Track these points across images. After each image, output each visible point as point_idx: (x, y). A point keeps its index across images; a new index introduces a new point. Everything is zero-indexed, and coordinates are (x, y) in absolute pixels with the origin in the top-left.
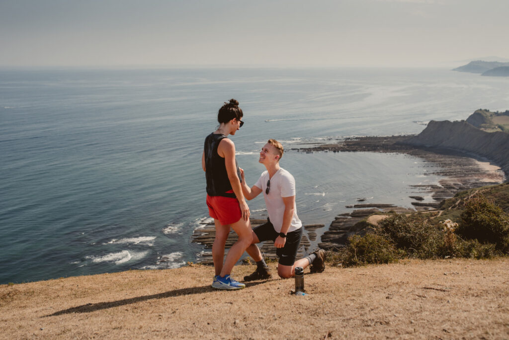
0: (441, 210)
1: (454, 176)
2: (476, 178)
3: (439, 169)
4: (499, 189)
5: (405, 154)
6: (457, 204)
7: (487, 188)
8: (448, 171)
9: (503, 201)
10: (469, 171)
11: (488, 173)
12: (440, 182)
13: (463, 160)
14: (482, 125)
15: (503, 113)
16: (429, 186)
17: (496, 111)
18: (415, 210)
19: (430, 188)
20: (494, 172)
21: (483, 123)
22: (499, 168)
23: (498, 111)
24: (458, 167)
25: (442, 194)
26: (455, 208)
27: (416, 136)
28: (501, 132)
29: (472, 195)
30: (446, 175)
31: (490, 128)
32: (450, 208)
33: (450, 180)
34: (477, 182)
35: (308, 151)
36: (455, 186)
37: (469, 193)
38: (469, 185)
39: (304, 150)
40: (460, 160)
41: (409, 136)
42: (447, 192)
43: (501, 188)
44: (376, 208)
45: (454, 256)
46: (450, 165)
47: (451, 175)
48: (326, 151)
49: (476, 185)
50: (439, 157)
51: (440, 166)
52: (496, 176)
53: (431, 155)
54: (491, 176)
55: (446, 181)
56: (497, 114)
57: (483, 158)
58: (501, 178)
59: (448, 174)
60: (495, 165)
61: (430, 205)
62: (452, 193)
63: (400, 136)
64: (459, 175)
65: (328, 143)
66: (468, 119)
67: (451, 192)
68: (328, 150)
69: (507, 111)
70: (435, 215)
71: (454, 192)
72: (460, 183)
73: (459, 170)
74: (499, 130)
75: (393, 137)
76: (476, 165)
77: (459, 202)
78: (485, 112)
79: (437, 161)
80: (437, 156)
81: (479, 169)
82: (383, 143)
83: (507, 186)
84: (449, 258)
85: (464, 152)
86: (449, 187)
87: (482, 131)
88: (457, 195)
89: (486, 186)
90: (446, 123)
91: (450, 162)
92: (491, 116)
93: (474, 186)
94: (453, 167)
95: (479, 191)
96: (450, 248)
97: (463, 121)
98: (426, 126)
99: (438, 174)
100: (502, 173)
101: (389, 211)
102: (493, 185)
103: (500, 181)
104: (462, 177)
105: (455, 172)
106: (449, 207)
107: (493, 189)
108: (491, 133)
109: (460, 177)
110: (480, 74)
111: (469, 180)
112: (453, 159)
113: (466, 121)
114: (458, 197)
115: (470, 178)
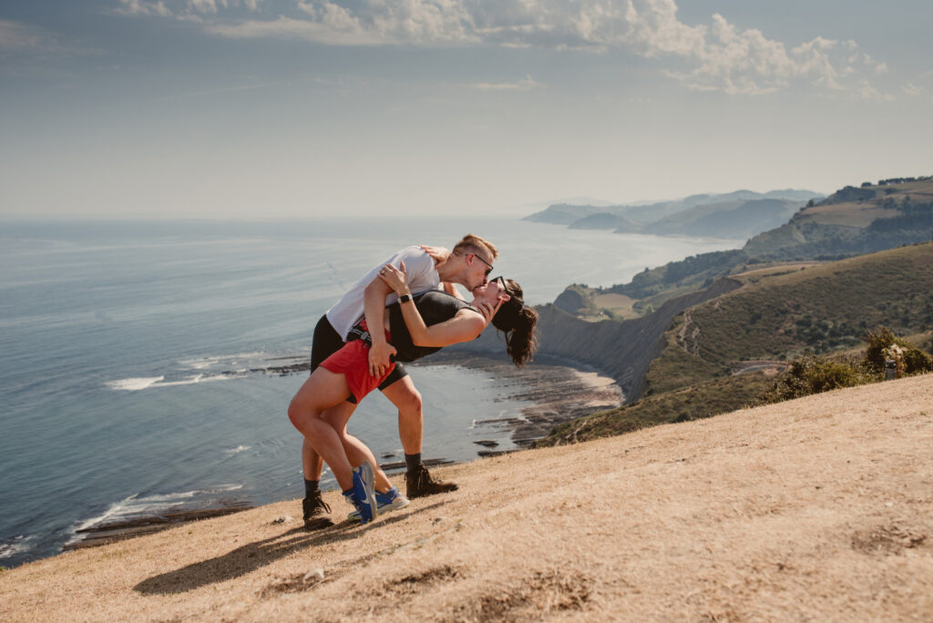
1: (544, 400)
2: (579, 400)
3: (518, 390)
4: (618, 416)
7: (600, 416)
8: (533, 392)
10: (566, 390)
11: (597, 390)
12: (523, 411)
13: (555, 371)
14: (580, 310)
15: (610, 289)
16: (504, 420)
17: (598, 287)
19: (506, 424)
20: (605, 388)
21: (580, 308)
22: (613, 381)
23: (601, 287)
24: (548, 384)
25: (528, 432)
28: (609, 321)
29: (578, 430)
30: (530, 399)
31: (592, 314)
33: (538, 408)
34: (582, 407)
35: (284, 371)
36: (546, 418)
37: (573, 427)
38: (569, 414)
39: (277, 369)
40: (551, 371)
42: (536, 429)
43: (623, 414)
46: (535, 381)
47: (539, 398)
49: (581, 412)
51: (519, 384)
52: (610, 395)
53: (501, 367)
54: (602, 395)
55: (532, 409)
56: (600, 291)
57: (587, 366)
58: (617, 398)
59: (533, 397)
60: (606, 377)
62: (544, 430)
64: (551, 398)
66: (555, 302)
67: (543, 427)
69: (614, 286)
71: (547, 428)
72: (554, 412)
73: (550, 390)
74: (606, 318)
76: (577, 378)
77: (557, 443)
78: (582, 289)
79: (513, 377)
81: (582, 385)
83: (630, 409)
85: (554, 357)
86: (537, 420)
87: (580, 321)
88: (554, 432)
89: (598, 413)
91: (534, 377)
92: (592, 294)
93: (578, 414)
94: (540, 385)
97: (549, 305)
99: (517, 397)
100: (618, 389)
102: (607, 411)
103: (617, 403)
104: (557, 400)
105: (545, 393)
107: (610, 417)
108: (594, 323)
109: (553, 400)
110: (566, 226)
111: (568, 405)
112: (539, 371)
113: (554, 305)
114: (555, 435)
115: (570, 401)
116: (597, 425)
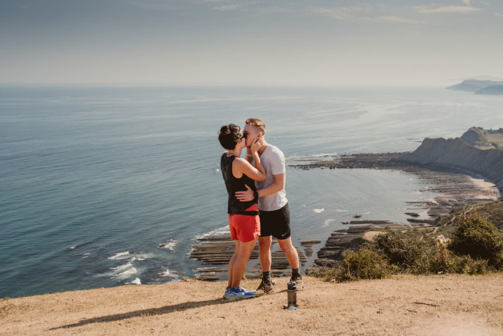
0: (437, 226)
1: (449, 193)
2: (471, 195)
3: (434, 186)
4: (493, 206)
5: (400, 171)
6: (452, 220)
7: (482, 205)
8: (443, 188)
9: (498, 218)
10: (464, 188)
11: (483, 189)
12: (435, 198)
13: (458, 177)
14: (477, 142)
15: (497, 131)
16: (424, 202)
17: (489, 129)
18: (411, 226)
19: (425, 204)
20: (488, 189)
22: (493, 185)
23: (491, 129)
24: (453, 184)
25: (438, 210)
26: (450, 225)
27: (411, 153)
28: (495, 149)
29: (467, 212)
30: (441, 192)
31: (484, 145)
32: (445, 225)
33: (445, 197)
34: (472, 198)
35: (305, 167)
36: (450, 203)
37: (464, 210)
38: (464, 202)
39: (301, 166)
40: (455, 177)
41: (404, 153)
42: (442, 209)
43: (496, 205)
44: (372, 224)
45: (447, 272)
46: (445, 181)
47: (446, 192)
48: (322, 167)
49: (471, 202)
50: (434, 174)
51: (435, 183)
52: (491, 193)
53: (426, 172)
54: (485, 193)
55: (442, 197)
56: (491, 132)
57: (478, 175)
58: (495, 195)
59: (443, 191)
60: (489, 182)
61: (426, 221)
62: (447, 210)
63: (395, 153)
64: (454, 192)
65: (324, 160)
66: (462, 137)
67: (447, 208)
68: (324, 167)
69: (500, 129)
70: (431, 232)
71: (449, 209)
72: (455, 200)
73: (454, 187)
74: (493, 147)
75: (389, 154)
76: (471, 181)
77: (454, 218)
78: (479, 130)
79: (432, 178)
80: (432, 173)
81: (474, 186)
82: (379, 160)
83: (501, 202)
84: (442, 273)
85: (458, 169)
86: (445, 204)
87: (476, 148)
88: (452, 212)
89: (481, 203)
90: (441, 140)
91: (445, 179)
92: (485, 133)
93: (469, 203)
94: (448, 184)
95: (474, 208)
96: (443, 263)
97: (457, 138)
98: (421, 144)
99: (433, 190)
100: (497, 190)
101: (384, 227)
102: (488, 202)
103: (495, 198)
104: (457, 193)
105: (450, 189)
106: (445, 223)
107: (488, 206)
108: (484, 151)
109: (455, 193)
110: (473, 93)
111: (464, 196)
112: (448, 176)
113: (460, 139)
114: (453, 214)
115: (464, 195)
116: (479, 210)
